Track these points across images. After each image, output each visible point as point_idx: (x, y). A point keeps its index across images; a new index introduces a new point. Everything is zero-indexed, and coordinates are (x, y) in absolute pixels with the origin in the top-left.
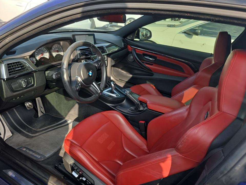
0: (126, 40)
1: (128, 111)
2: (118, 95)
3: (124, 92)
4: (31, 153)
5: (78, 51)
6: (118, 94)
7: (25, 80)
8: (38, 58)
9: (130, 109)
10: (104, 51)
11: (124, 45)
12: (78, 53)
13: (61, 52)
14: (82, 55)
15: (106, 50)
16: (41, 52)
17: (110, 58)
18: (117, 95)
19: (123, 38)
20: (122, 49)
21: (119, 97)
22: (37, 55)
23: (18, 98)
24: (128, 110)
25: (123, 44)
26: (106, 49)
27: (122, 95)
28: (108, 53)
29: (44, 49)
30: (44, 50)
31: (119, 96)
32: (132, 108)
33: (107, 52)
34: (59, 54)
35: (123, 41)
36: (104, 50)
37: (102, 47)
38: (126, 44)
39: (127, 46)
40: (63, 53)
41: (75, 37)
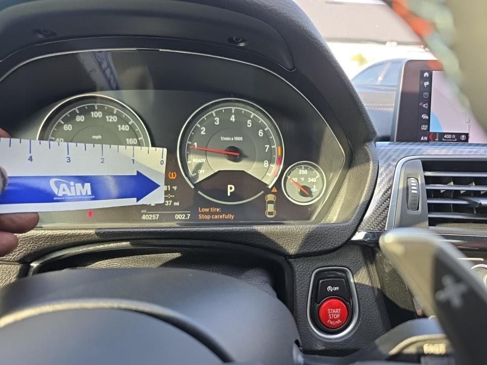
16: (97, 138)
29: (123, 120)
40: (274, 166)
41: (426, 84)
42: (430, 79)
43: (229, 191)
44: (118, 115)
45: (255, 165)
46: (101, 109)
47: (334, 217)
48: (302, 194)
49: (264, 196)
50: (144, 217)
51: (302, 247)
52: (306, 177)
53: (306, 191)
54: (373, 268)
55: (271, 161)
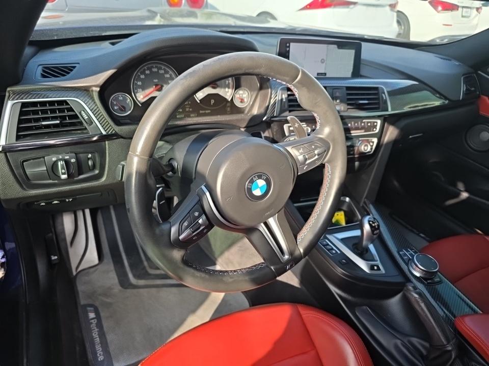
0: (479, 75)
1: (396, 347)
2: (379, 269)
3: (407, 264)
4: (95, 334)
5: (279, 92)
6: (379, 263)
7: (71, 158)
8: (142, 97)
9: (406, 341)
10: (378, 104)
11: (468, 92)
12: (279, 98)
13: (225, 88)
14: (290, 106)
15: (385, 102)
16: (156, 81)
17: (397, 127)
18: (372, 268)
19: (471, 70)
20: (454, 105)
21: (382, 275)
22: (140, 87)
23: (57, 202)
24: (399, 342)
25: (463, 88)
26: (386, 96)
27: (394, 271)
28: (390, 112)
29: (167, 72)
30: (168, 76)
31: (383, 271)
32: (415, 341)
33: (390, 109)
34: (217, 95)
35: (468, 79)
36: (378, 99)
37: (376, 89)
38: (475, 91)
39: (479, 97)
40: (230, 90)
41: (288, 49)
42: (289, 47)
43: (212, 103)
44: (164, 69)
45: (223, 90)
46: (156, 67)
47: (255, 111)
48: (241, 102)
49: (226, 104)
50: (178, 117)
51: (248, 124)
52: (242, 94)
53: (242, 101)
54: (270, 130)
55: (229, 88)
